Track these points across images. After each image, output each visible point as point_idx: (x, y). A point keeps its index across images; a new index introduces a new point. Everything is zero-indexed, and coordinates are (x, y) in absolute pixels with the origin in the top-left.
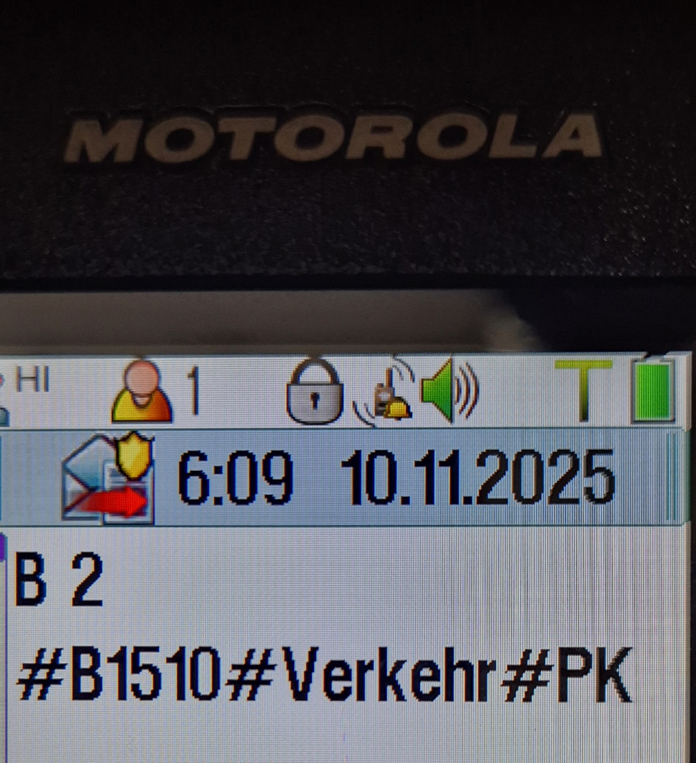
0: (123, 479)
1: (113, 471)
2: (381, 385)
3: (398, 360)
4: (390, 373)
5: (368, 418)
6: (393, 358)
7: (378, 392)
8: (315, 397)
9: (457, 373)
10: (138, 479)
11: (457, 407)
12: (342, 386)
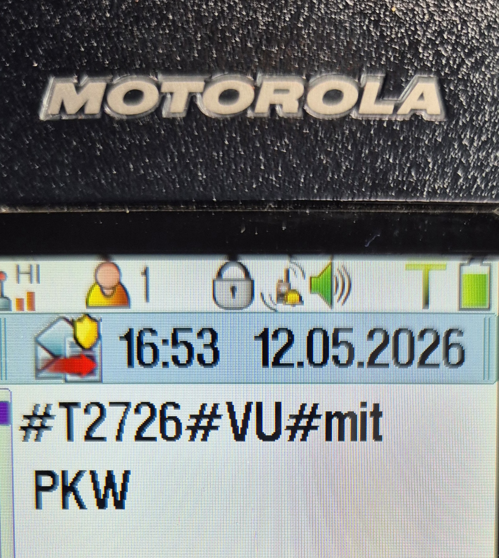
0: (79, 349)
1: (72, 343)
2: (281, 281)
3: (293, 263)
4: (287, 272)
5: (272, 305)
6: (290, 262)
7: (278, 286)
8: (233, 289)
9: (336, 273)
10: (90, 349)
11: (336, 297)
12: (253, 282)
